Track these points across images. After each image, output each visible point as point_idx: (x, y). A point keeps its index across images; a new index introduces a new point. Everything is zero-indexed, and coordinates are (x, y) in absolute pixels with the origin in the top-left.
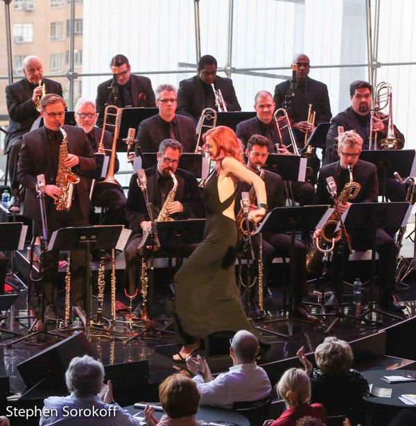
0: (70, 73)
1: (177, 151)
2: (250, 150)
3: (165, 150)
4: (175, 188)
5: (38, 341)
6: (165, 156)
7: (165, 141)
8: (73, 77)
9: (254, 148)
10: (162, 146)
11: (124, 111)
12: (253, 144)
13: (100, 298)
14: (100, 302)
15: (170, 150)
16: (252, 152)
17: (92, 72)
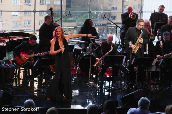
0: (141, 11)
5: (127, 91)
8: (141, 12)
11: (157, 23)
14: (146, 81)
17: (149, 11)
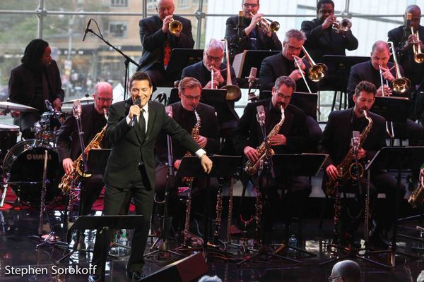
0: (199, 13)
1: (291, 89)
2: (358, 95)
3: (279, 86)
4: (281, 123)
6: (279, 91)
7: (281, 77)
8: (201, 16)
9: (361, 93)
10: (277, 82)
12: (360, 90)
13: (217, 222)
14: (217, 226)
15: (284, 86)
16: (359, 98)
